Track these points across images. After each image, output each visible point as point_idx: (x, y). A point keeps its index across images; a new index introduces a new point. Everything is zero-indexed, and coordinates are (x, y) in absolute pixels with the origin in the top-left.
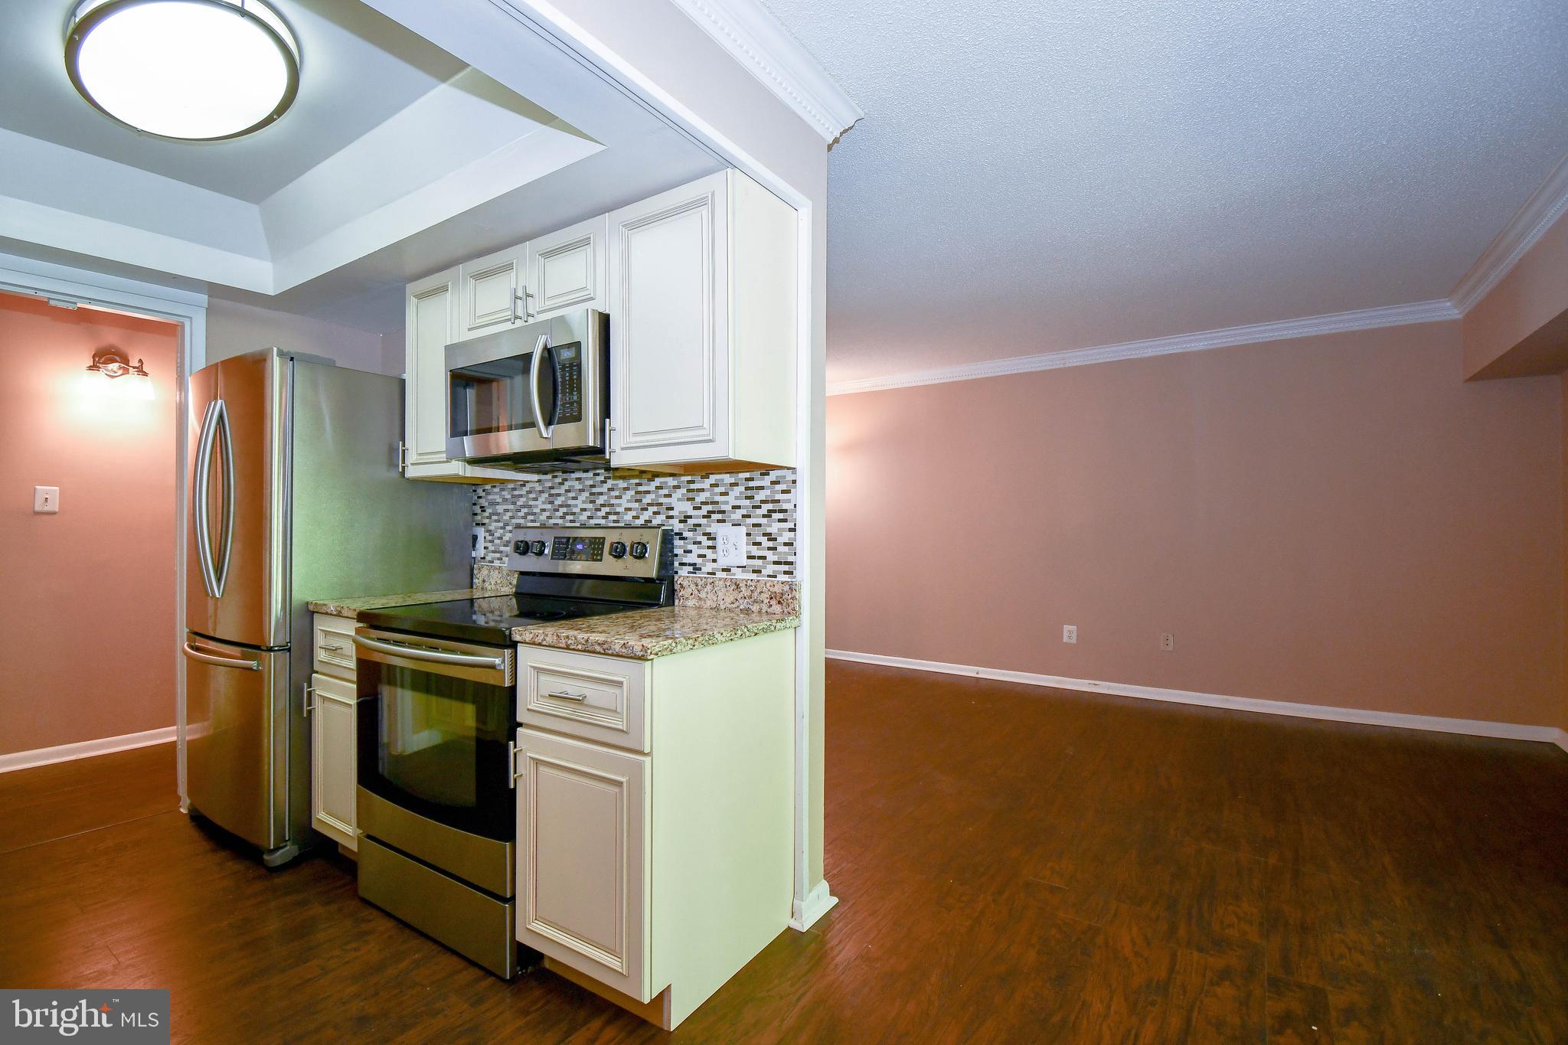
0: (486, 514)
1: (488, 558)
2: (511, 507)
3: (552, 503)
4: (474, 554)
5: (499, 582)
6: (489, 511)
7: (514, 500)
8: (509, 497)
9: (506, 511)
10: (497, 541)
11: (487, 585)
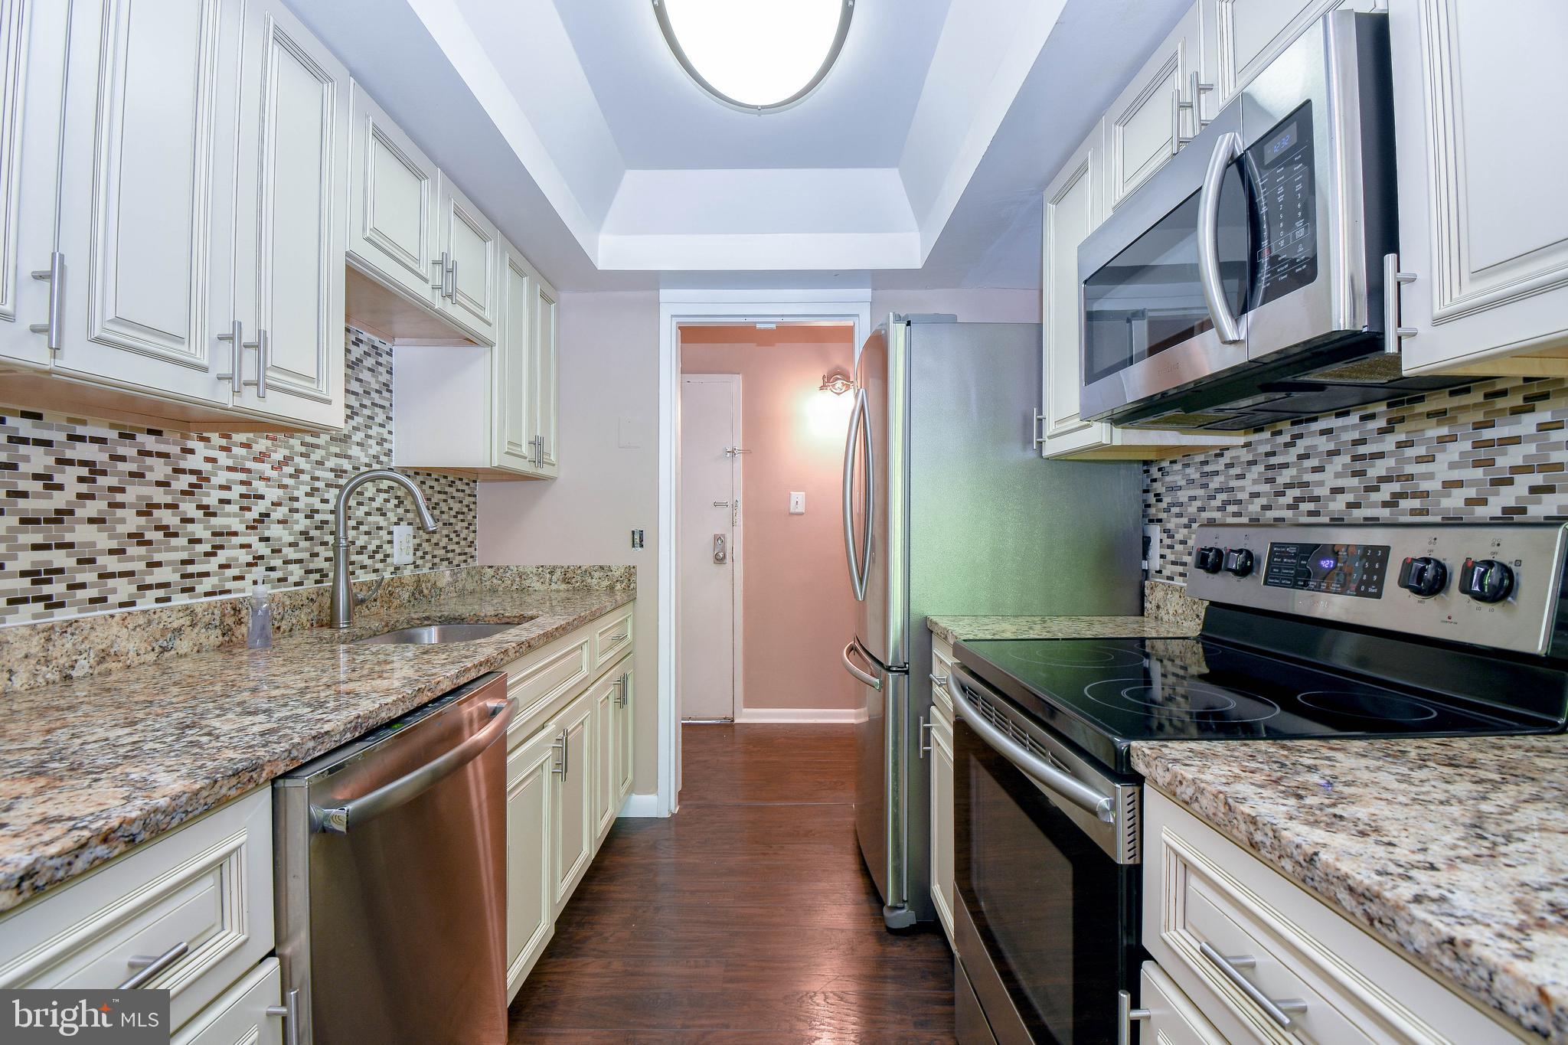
0: (1164, 505)
1: (1166, 572)
2: (1201, 492)
3: (1271, 481)
4: (1145, 565)
5: (1180, 611)
6: (1167, 500)
7: (1204, 480)
8: (1197, 476)
9: (1193, 498)
10: (1179, 547)
11: (1162, 612)
